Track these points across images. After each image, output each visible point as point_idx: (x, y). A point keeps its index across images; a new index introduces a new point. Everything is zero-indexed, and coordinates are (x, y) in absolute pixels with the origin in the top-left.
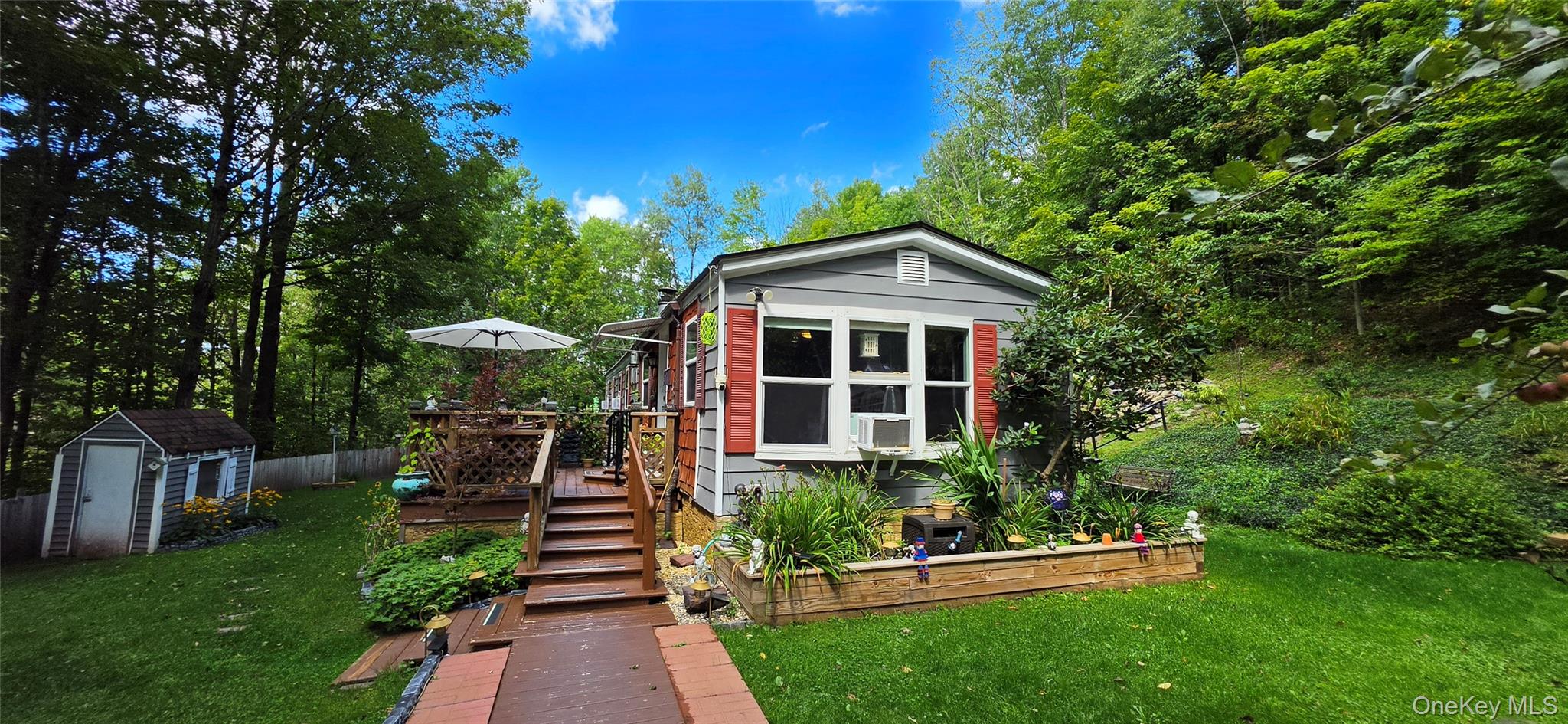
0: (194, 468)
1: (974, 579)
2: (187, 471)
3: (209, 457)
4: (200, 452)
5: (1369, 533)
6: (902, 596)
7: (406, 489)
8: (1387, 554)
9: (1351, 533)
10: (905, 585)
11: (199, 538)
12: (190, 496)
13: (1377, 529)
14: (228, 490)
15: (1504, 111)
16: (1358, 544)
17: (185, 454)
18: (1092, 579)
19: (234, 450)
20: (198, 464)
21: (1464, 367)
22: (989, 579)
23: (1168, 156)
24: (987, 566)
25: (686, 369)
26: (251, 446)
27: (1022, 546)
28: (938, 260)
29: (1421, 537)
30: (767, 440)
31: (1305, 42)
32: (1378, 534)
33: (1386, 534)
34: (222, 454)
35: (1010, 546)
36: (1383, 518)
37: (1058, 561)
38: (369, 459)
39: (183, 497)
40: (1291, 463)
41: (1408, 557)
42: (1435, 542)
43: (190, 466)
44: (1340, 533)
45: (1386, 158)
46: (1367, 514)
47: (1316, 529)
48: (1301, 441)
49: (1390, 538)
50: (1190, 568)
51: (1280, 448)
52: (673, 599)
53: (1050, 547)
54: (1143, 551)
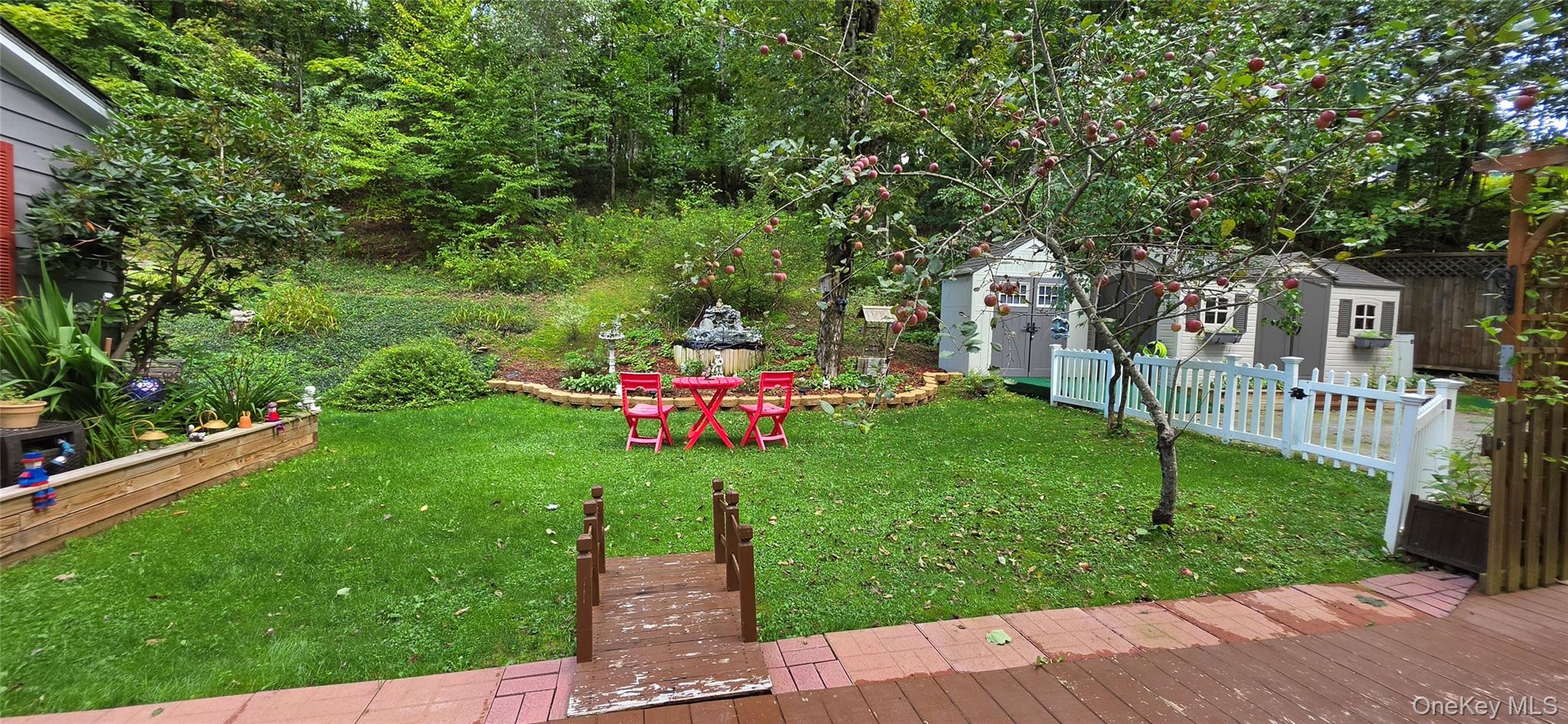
1: (112, 494)
5: (397, 394)
6: (9, 543)
8: (414, 407)
9: (386, 396)
10: (12, 526)
13: (405, 391)
15: (437, 89)
16: (393, 403)
18: (234, 468)
21: (394, 273)
22: (130, 490)
24: (129, 473)
27: (160, 444)
29: (432, 392)
32: (406, 394)
33: (410, 394)
35: (151, 445)
36: (408, 382)
37: (205, 453)
40: (294, 347)
41: (428, 406)
42: (442, 393)
44: (376, 398)
45: (355, 87)
46: (396, 380)
47: (356, 397)
48: (300, 327)
49: (413, 396)
50: (309, 439)
51: (281, 334)
53: (197, 439)
54: (280, 428)
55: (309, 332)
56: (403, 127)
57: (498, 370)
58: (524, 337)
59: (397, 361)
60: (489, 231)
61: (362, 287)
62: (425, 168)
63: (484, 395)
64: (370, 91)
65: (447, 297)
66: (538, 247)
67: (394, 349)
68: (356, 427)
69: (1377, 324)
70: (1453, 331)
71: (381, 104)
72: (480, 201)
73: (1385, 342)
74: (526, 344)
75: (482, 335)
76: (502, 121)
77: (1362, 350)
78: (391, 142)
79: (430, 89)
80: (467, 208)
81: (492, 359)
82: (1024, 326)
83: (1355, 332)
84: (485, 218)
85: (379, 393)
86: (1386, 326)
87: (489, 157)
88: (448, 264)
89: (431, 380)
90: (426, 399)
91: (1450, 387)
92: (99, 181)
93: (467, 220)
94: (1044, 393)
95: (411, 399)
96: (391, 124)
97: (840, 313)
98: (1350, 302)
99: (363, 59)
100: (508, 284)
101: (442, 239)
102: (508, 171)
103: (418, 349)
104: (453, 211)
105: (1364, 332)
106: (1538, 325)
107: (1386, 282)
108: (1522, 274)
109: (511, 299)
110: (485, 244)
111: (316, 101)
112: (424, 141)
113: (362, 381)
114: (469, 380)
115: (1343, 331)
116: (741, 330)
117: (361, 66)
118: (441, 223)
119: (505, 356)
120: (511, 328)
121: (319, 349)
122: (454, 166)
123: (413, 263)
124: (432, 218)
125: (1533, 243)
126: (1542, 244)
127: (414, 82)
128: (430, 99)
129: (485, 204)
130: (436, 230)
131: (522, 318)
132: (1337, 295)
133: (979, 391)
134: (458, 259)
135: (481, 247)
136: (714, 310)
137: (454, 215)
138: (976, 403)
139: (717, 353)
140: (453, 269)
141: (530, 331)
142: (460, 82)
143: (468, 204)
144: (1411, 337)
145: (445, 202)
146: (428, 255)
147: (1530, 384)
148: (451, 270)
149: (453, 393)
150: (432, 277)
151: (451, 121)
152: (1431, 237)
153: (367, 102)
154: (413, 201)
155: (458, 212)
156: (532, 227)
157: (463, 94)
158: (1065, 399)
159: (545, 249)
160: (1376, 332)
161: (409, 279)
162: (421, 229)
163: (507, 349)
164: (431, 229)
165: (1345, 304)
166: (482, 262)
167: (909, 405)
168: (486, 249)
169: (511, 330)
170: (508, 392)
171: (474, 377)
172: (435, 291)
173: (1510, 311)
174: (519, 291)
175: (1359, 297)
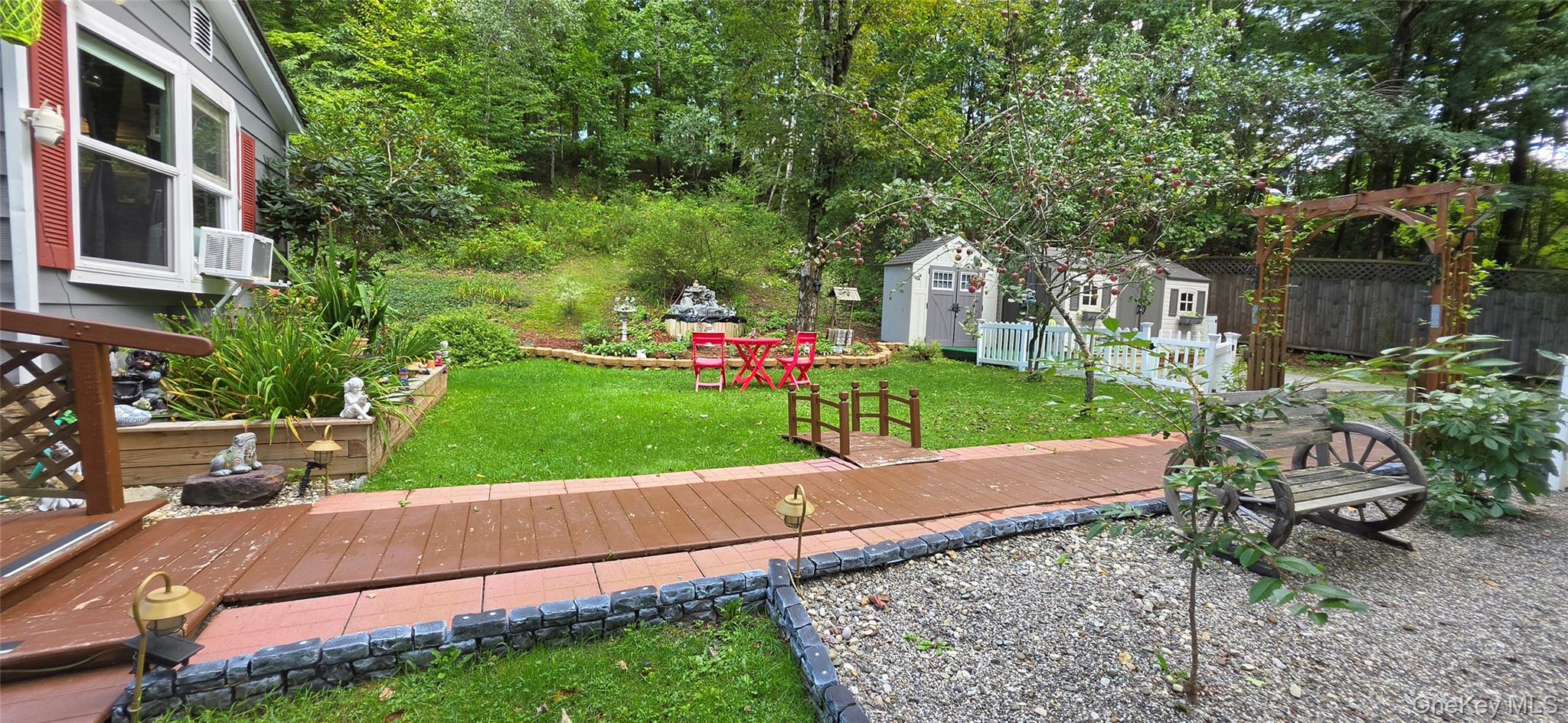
30: (87, 252)
33: (465, 356)
45: (325, 63)
49: (468, 357)
50: (445, 384)
52: (157, 514)
54: (444, 371)
58: (526, 311)
66: (514, 228)
69: (1194, 307)
70: (1242, 314)
71: (344, 83)
73: (1199, 321)
74: (530, 316)
75: (488, 309)
77: (1185, 325)
82: (950, 306)
83: (1180, 313)
86: (1200, 309)
89: (482, 344)
90: (479, 361)
91: (1233, 338)
94: (971, 358)
97: (816, 292)
98: (1177, 290)
100: (489, 262)
105: (1186, 313)
106: (1269, 295)
107: (1200, 277)
108: (1262, 269)
115: (1172, 313)
116: (716, 307)
117: (322, 42)
119: (515, 327)
120: (513, 304)
125: (1267, 253)
126: (1271, 253)
127: (383, 63)
131: (516, 293)
132: (1169, 285)
133: (924, 356)
136: (691, 289)
138: (923, 364)
139: (709, 325)
141: (527, 305)
142: (431, 67)
144: (1216, 318)
147: (1264, 325)
152: (1230, 244)
153: (335, 78)
158: (988, 360)
159: (521, 231)
160: (1193, 313)
163: (514, 321)
165: (1174, 292)
167: (875, 365)
169: (511, 305)
170: (538, 356)
173: (1257, 288)
175: (1184, 287)
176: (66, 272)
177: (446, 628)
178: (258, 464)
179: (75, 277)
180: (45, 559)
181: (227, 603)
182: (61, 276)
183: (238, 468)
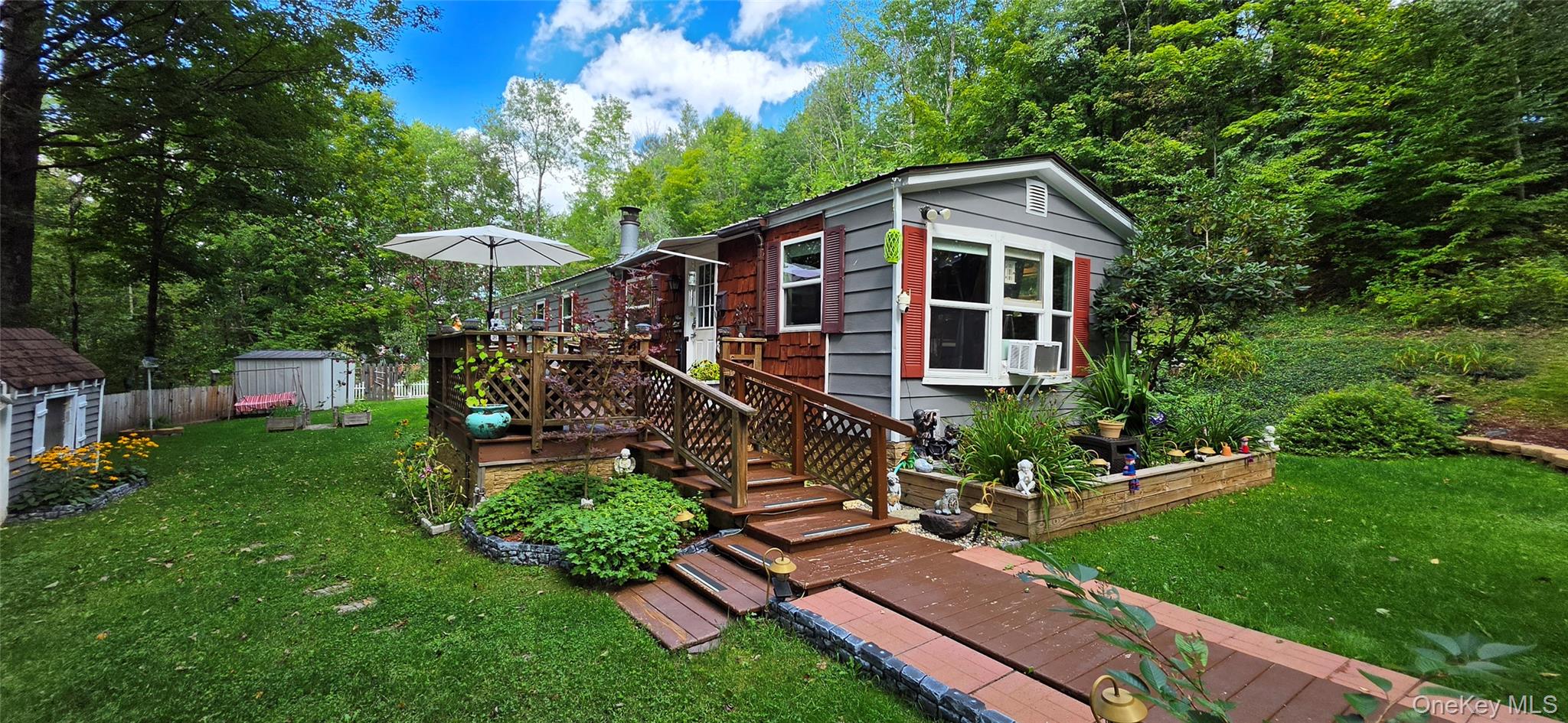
0: (42, 409)
1: (1159, 490)
2: (33, 412)
3: (57, 393)
4: (46, 387)
5: (1340, 441)
6: (1120, 508)
7: (490, 425)
8: (1360, 457)
9: (1326, 442)
10: (1122, 498)
11: (75, 502)
12: (39, 448)
13: (1349, 438)
14: (79, 439)
15: (1364, 109)
16: (1335, 450)
17: (30, 389)
18: (1220, 486)
19: (83, 385)
20: (45, 402)
21: (1311, 315)
22: (1167, 490)
23: (1070, 119)
24: (1168, 477)
25: (782, 293)
26: (100, 380)
27: (1179, 459)
28: (1058, 193)
29: (1381, 443)
30: (933, 365)
31: (1197, 28)
32: (1349, 442)
33: (1356, 442)
34: (71, 390)
36: (1352, 429)
37: (1204, 472)
38: (176, 400)
39: (30, 448)
41: (1379, 458)
42: (1397, 445)
43: (38, 405)
44: (1315, 442)
45: (1269, 138)
46: (1336, 426)
47: (1293, 440)
48: (1225, 372)
49: (1359, 444)
50: (1269, 474)
51: (1209, 378)
52: (904, 528)
53: (1200, 460)
54: (1250, 460)
55: (1234, 376)
56: (1322, 163)
57: (1471, 423)
58: (1510, 385)
59: (1338, 407)
60: (1439, 254)
61: (1277, 332)
62: (1352, 198)
63: (1454, 453)
64: (1283, 137)
65: (1383, 338)
66: (1530, 263)
67: (1333, 395)
68: (1303, 469)
71: (1297, 147)
72: (1425, 221)
74: (1515, 393)
75: (1441, 381)
76: (1461, 118)
78: (1311, 180)
79: (1353, 113)
80: (1407, 232)
81: (1461, 411)
84: (1431, 240)
85: (1318, 438)
87: (1443, 165)
88: (1380, 300)
89: (1381, 430)
90: (1376, 449)
92: (1137, 274)
93: (1407, 247)
95: (1357, 449)
96: (1311, 164)
99: (1276, 107)
100: (1475, 317)
101: (1371, 274)
102: (1473, 176)
103: (1363, 395)
104: (1386, 239)
109: (1481, 335)
110: (1433, 271)
111: (1229, 163)
112: (1349, 169)
113: (1298, 425)
114: (1434, 433)
117: (1274, 115)
118: (1369, 256)
119: (1480, 407)
120: (1489, 373)
121: (1245, 392)
122: (1388, 186)
123: (1332, 302)
124: (1358, 251)
127: (1332, 113)
128: (1357, 124)
129: (1434, 223)
130: (1363, 264)
131: (1506, 359)
134: (1394, 292)
135: (1429, 275)
137: (1389, 243)
140: (1387, 304)
141: (1520, 376)
143: (1408, 227)
145: (1375, 231)
146: (1352, 291)
148: (1383, 306)
149: (1410, 446)
150: (1357, 315)
151: (1384, 137)
153: (1280, 148)
154: (1332, 236)
155: (1392, 239)
156: (1516, 239)
157: (1398, 103)
159: (1545, 266)
161: (1329, 319)
162: (1344, 266)
163: (1482, 399)
164: (1357, 263)
166: (1432, 292)
168: (1438, 277)
169: (1487, 375)
171: (1439, 430)
172: (1365, 332)
174: (1496, 323)
176: (921, 379)
177: (857, 646)
178: (958, 511)
179: (925, 381)
180: (814, 535)
181: (848, 586)
182: (917, 382)
183: (945, 511)
